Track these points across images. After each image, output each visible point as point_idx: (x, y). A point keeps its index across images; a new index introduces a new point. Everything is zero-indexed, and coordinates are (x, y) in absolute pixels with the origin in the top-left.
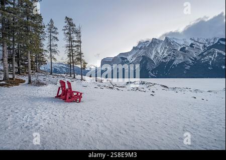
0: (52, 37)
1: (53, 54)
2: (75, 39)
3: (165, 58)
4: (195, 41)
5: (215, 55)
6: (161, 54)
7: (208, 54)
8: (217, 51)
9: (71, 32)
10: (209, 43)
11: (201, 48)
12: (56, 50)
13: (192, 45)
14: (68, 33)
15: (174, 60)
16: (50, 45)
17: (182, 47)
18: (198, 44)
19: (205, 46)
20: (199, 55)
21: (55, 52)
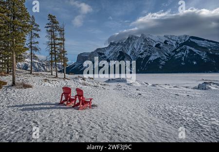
0: (33, 34)
1: (34, 52)
2: (58, 37)
3: (142, 54)
4: (168, 38)
5: (187, 52)
6: (137, 50)
7: (180, 51)
8: (188, 47)
9: (54, 30)
10: (181, 41)
11: (174, 45)
12: (38, 48)
13: (166, 42)
14: (51, 31)
15: (150, 56)
16: (31, 43)
17: (157, 43)
18: (171, 41)
19: (177, 43)
20: (173, 52)
21: (36, 49)
